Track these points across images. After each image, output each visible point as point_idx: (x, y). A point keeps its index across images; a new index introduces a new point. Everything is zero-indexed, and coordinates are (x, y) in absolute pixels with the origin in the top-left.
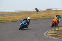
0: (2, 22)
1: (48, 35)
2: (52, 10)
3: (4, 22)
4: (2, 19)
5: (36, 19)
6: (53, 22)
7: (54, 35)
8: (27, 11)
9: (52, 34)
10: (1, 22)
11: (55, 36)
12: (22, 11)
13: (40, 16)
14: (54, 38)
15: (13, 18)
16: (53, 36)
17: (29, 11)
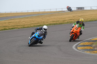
0: (7, 29)
1: (78, 48)
2: (85, 9)
3: (10, 29)
4: (7, 25)
5: (60, 24)
6: (72, 32)
7: (89, 48)
8: (46, 11)
9: (86, 47)
10: (5, 29)
11: (90, 50)
12: (38, 11)
13: (67, 19)
14: (88, 53)
15: (24, 22)
16: (87, 50)
17: (49, 11)
